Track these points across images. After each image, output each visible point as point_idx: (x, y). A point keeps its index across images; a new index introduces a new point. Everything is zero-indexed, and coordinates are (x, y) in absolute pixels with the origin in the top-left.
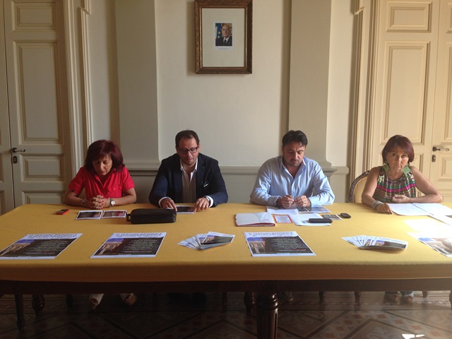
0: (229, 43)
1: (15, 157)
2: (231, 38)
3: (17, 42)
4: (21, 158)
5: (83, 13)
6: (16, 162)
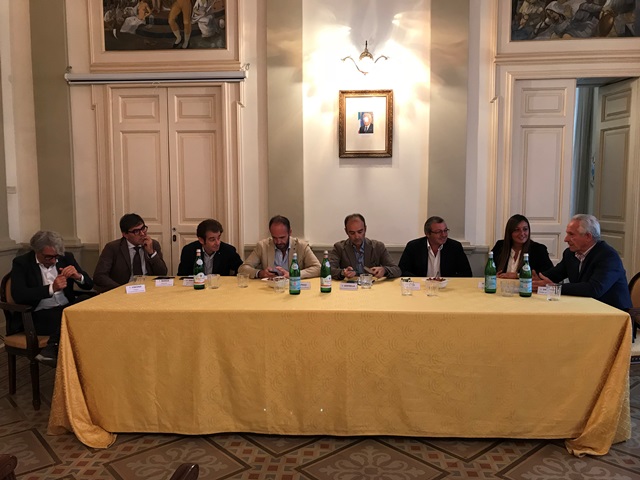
0: (371, 131)
1: (175, 236)
2: (372, 125)
3: (179, 132)
4: (179, 237)
5: (239, 106)
6: (175, 240)
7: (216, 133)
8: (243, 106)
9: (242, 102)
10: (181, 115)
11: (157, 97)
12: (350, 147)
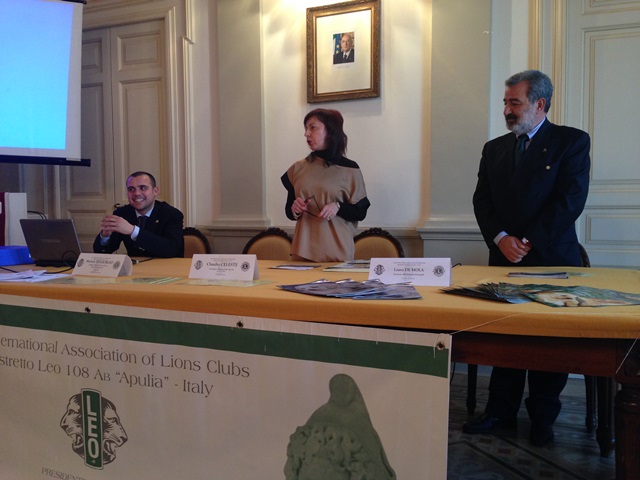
0: (351, 59)
2: (353, 51)
3: (123, 83)
5: (185, 43)
7: (162, 81)
8: (190, 42)
9: (189, 36)
10: (125, 62)
11: (100, 41)
12: (323, 88)
